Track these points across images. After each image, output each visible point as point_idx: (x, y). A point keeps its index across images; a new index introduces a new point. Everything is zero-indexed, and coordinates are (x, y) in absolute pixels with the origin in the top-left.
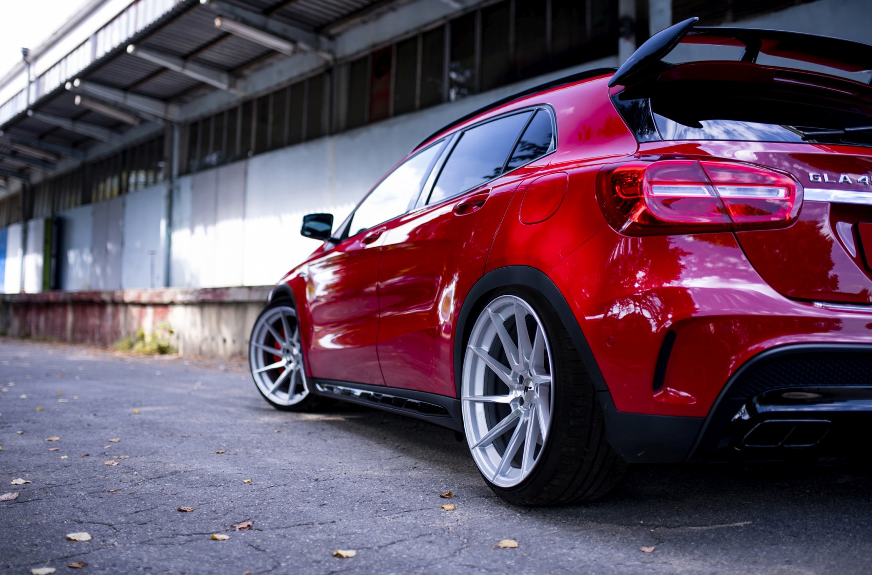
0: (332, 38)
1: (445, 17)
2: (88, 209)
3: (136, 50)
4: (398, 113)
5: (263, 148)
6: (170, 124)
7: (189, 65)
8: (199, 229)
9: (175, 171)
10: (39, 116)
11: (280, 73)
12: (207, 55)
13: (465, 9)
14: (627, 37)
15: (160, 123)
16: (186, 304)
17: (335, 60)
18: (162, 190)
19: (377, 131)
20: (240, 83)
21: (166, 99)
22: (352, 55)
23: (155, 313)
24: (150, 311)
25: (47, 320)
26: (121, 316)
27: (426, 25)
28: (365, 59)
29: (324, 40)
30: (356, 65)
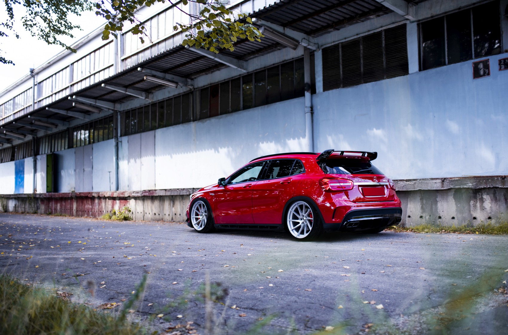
0: (192, 79)
1: (240, 75)
2: (72, 150)
3: (105, 86)
4: (222, 114)
5: (162, 125)
6: (116, 112)
7: (128, 90)
8: (132, 161)
9: (119, 135)
10: (51, 109)
11: (169, 92)
12: (137, 85)
13: (248, 73)
14: (308, 91)
15: (111, 112)
16: (136, 198)
17: (194, 89)
18: (113, 142)
19: (214, 120)
20: (150, 96)
21: (114, 101)
22: (202, 87)
23: (120, 202)
24: (118, 202)
25: (61, 206)
26: (103, 204)
27: (232, 78)
28: (207, 88)
29: (189, 80)
30: (203, 90)
